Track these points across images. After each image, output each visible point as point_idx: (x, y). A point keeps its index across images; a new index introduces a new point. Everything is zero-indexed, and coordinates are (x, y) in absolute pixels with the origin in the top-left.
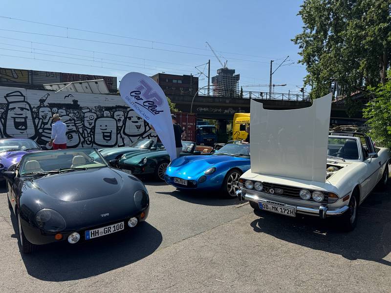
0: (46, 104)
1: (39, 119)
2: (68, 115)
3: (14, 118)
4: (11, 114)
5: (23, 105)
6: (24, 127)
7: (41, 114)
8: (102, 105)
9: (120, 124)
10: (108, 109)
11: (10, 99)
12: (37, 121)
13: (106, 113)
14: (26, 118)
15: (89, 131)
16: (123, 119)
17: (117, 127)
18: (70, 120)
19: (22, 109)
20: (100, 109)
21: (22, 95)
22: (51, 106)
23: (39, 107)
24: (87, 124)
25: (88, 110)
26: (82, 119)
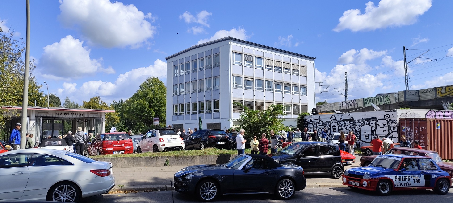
0: (342, 120)
1: (340, 127)
2: (350, 125)
3: (333, 127)
4: (332, 125)
5: (335, 121)
6: (335, 131)
7: (341, 125)
8: (364, 118)
9: (373, 129)
10: (367, 120)
11: (332, 119)
12: (339, 128)
13: (366, 122)
14: (336, 127)
15: (358, 133)
16: (374, 125)
17: (372, 131)
18: (351, 127)
19: (335, 123)
20: (363, 120)
21: (335, 117)
22: (344, 120)
23: (340, 121)
24: (357, 129)
25: (358, 121)
26: (355, 126)
